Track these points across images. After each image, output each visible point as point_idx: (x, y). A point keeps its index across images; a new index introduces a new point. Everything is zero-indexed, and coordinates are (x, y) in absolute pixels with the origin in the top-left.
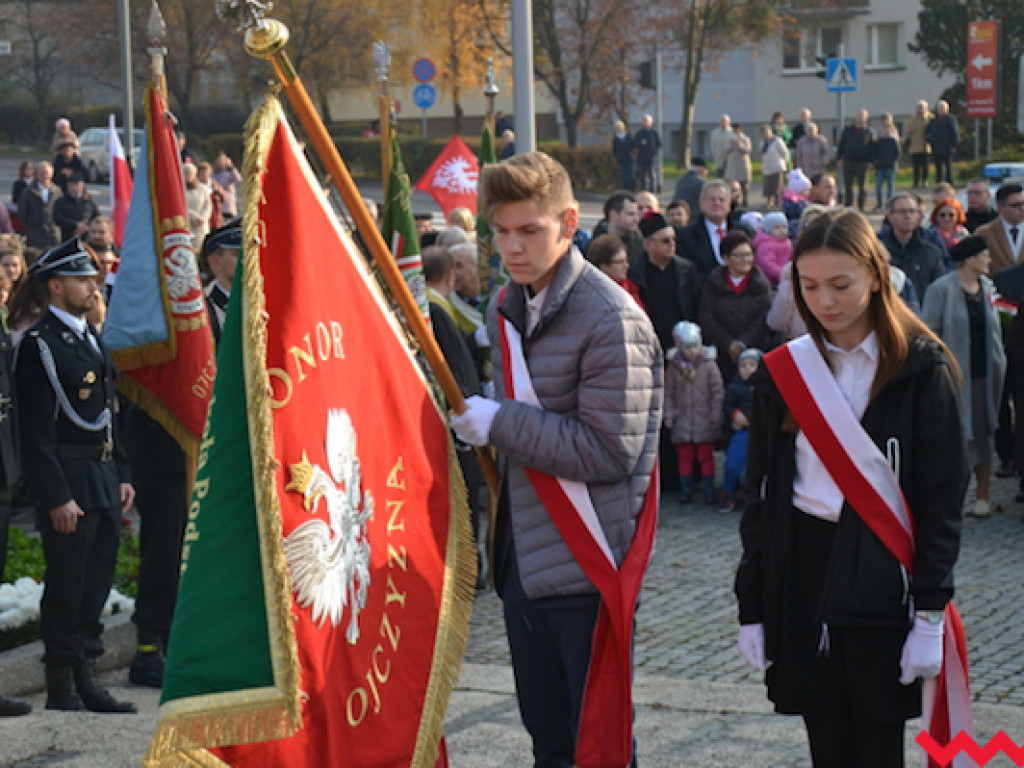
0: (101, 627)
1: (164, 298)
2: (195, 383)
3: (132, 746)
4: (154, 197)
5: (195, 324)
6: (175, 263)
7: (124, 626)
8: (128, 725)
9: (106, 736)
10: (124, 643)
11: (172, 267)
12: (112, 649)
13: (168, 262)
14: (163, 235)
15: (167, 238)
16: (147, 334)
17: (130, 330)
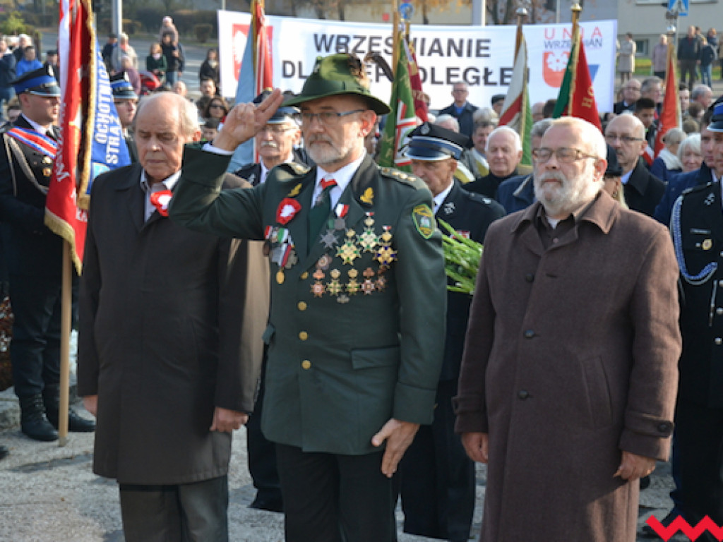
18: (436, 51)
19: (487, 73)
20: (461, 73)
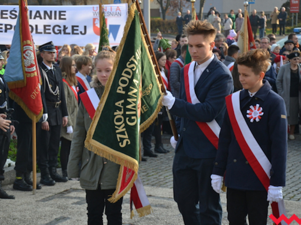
0: (4, 171)
1: (23, 66)
2: (32, 94)
3: (12, 209)
4: (21, 33)
5: (32, 75)
6: (27, 55)
7: (12, 171)
8: (11, 203)
9: (4, 206)
10: (12, 176)
11: (26, 56)
12: (7, 178)
13: (24, 55)
14: (23, 46)
15: (24, 47)
16: (17, 78)
17: (12, 76)
18: (38, 17)
19: (65, 28)
20: (51, 28)
